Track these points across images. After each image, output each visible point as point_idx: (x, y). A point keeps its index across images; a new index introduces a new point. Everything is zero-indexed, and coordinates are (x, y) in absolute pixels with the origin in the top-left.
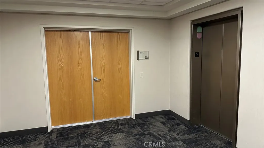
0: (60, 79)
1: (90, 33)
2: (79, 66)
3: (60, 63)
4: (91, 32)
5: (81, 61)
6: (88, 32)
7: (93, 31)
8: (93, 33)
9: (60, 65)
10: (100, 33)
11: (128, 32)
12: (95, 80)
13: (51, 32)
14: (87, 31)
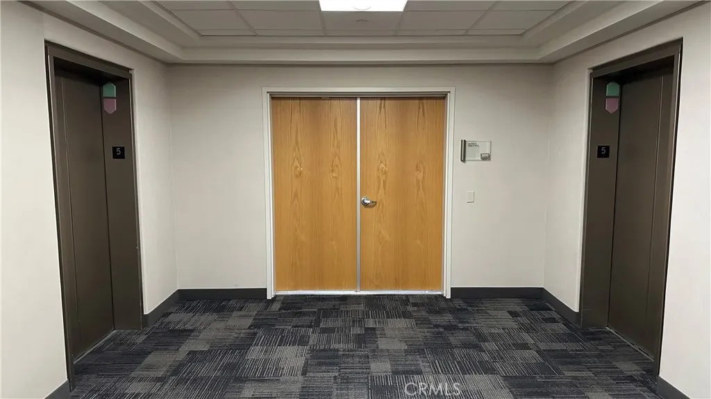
0: (296, 195)
1: (359, 101)
2: (332, 171)
3: (296, 163)
4: (361, 98)
5: (337, 161)
6: (356, 99)
7: (365, 97)
8: (365, 102)
9: (296, 167)
10: (379, 101)
11: (443, 97)
12: (364, 204)
13: (283, 101)
14: (352, 97)
